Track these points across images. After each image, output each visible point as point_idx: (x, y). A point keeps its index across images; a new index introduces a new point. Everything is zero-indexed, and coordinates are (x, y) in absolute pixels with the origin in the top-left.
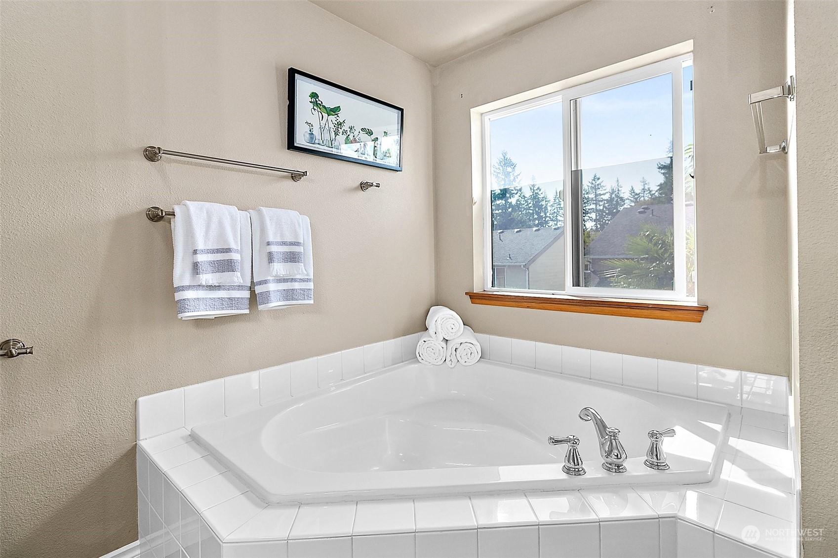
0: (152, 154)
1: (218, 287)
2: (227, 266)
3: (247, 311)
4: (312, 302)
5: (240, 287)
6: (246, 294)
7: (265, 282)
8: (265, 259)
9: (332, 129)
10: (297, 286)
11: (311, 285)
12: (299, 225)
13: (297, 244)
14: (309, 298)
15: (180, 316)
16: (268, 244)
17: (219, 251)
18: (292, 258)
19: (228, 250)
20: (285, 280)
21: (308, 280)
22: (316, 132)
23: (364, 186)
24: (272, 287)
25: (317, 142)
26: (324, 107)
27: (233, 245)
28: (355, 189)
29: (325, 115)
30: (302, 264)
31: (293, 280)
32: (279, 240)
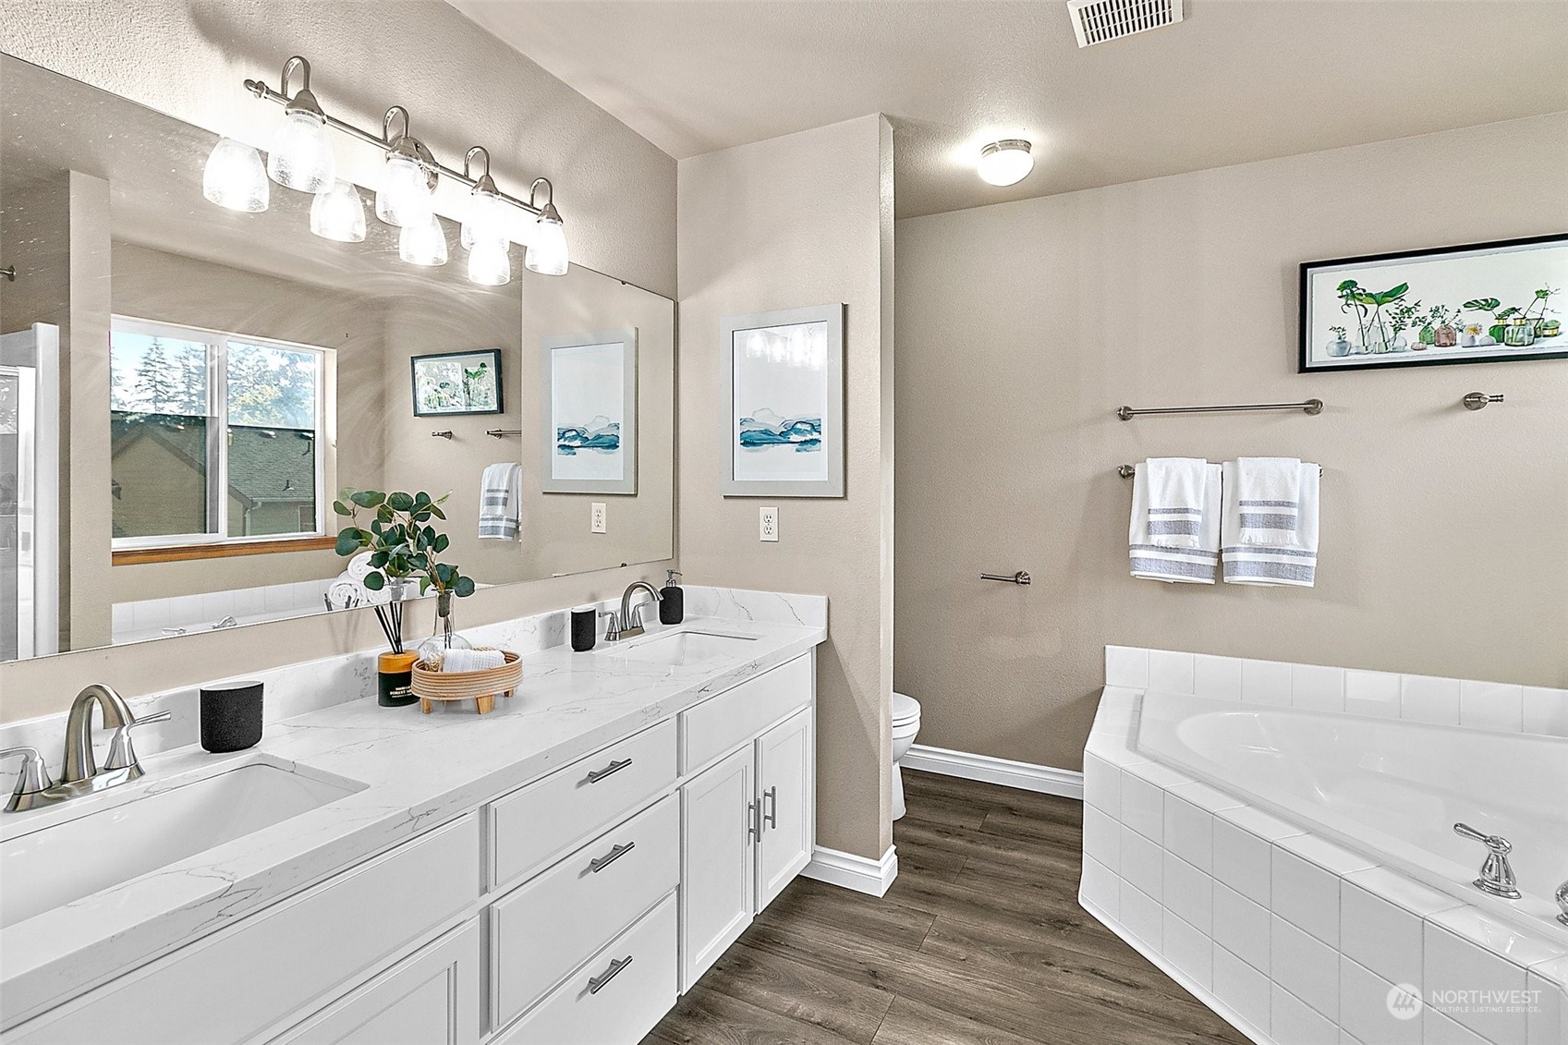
0: (1125, 414)
1: (1177, 550)
2: (1184, 528)
3: (1213, 582)
4: (1311, 584)
5: (1203, 553)
6: (1212, 562)
7: (1233, 550)
8: (1237, 521)
9: (1387, 325)
10: (1285, 559)
11: (1312, 562)
12: (1294, 479)
13: (1289, 504)
14: (1307, 579)
15: (1133, 573)
16: (1241, 504)
17: (1175, 511)
18: (1278, 522)
19: (1186, 511)
20: (1268, 551)
21: (1305, 554)
22: (1353, 337)
23: (1473, 401)
24: (1241, 557)
25: (1353, 351)
26: (1371, 295)
27: (1191, 504)
28: (1452, 409)
29: (1372, 308)
30: (1294, 532)
31: (1279, 551)
32: (1258, 499)
